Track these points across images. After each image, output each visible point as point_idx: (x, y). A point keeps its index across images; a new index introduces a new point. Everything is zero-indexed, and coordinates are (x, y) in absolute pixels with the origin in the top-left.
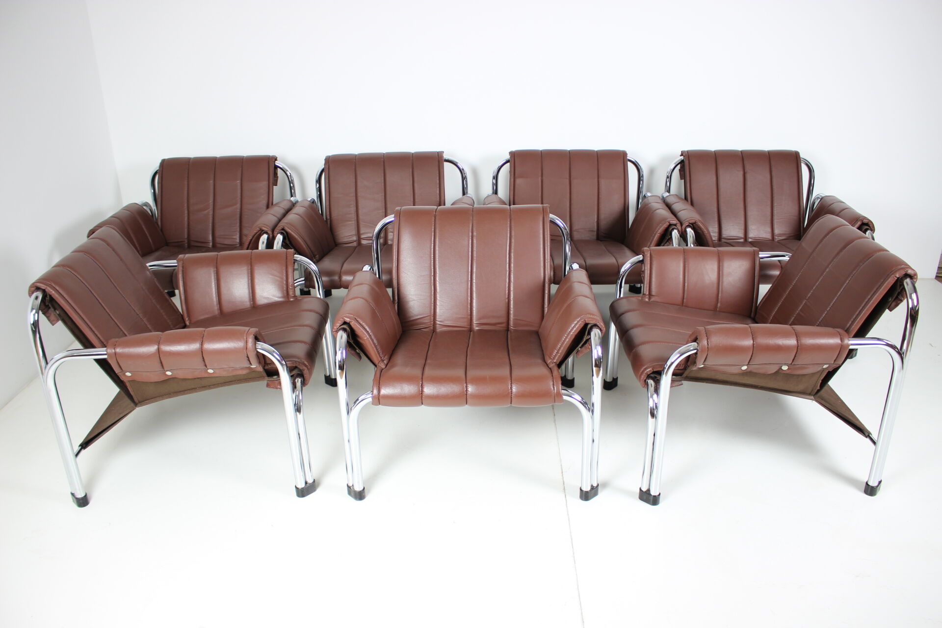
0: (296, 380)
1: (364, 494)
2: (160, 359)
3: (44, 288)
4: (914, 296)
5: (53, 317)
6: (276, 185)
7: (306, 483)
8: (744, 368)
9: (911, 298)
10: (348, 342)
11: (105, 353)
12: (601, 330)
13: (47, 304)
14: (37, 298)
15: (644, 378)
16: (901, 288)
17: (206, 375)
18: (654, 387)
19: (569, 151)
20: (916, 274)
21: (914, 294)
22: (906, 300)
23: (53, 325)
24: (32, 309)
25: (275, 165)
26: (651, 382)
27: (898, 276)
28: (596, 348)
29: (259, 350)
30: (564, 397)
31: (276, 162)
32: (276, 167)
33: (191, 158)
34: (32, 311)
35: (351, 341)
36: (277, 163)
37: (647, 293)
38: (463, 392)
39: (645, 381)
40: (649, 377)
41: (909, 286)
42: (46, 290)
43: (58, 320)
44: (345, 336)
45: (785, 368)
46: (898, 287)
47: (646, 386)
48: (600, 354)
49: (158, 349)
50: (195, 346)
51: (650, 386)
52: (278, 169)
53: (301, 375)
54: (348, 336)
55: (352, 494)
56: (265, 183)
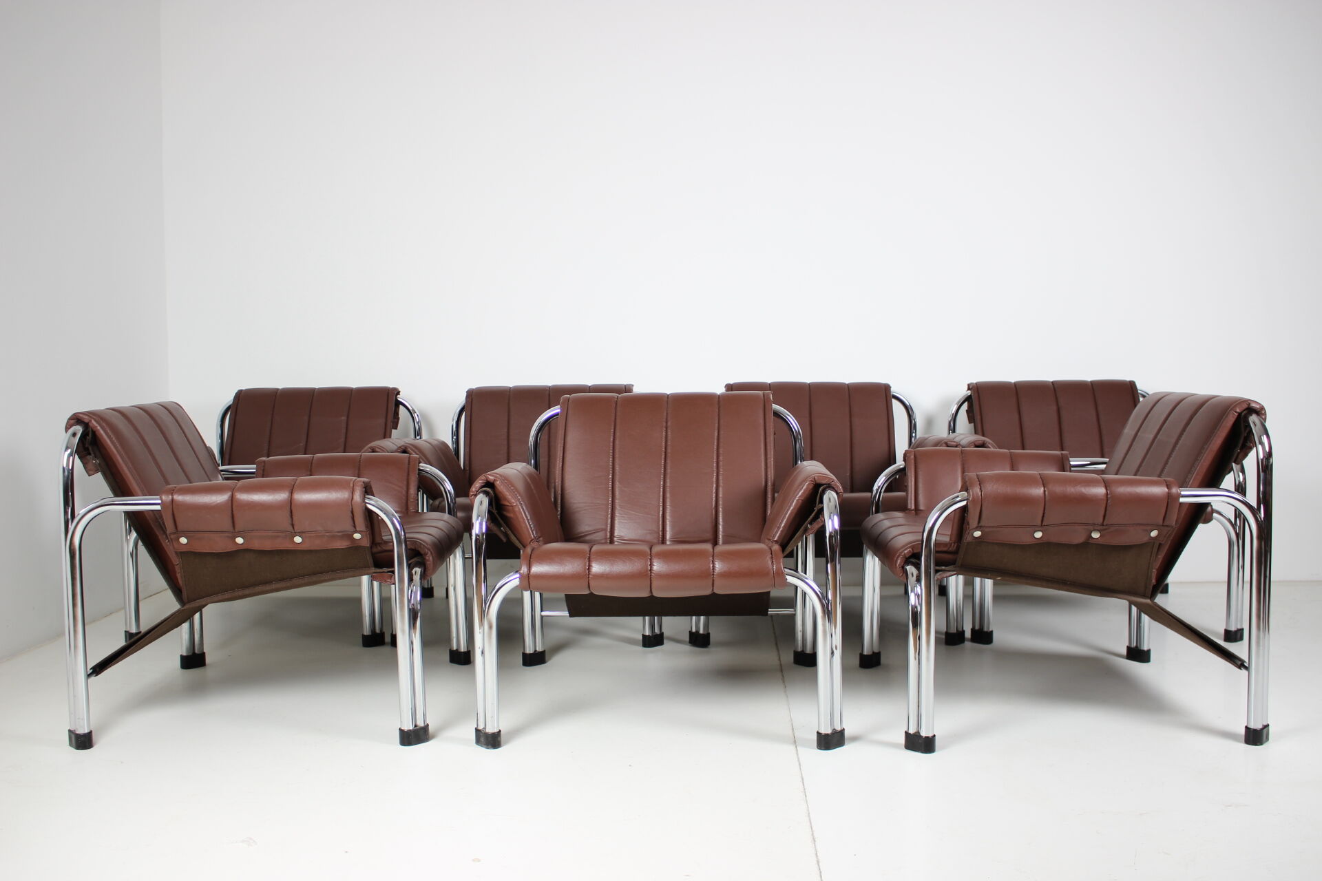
0: (413, 571)
1: (499, 739)
2: (232, 511)
3: (86, 421)
4: (1265, 439)
5: (90, 466)
6: (396, 429)
7: (416, 726)
8: (1038, 535)
9: (1262, 443)
10: (489, 512)
11: (160, 502)
12: (837, 493)
13: (87, 446)
14: (74, 435)
15: (900, 563)
16: (1247, 431)
17: (290, 547)
18: (917, 577)
19: (809, 384)
20: (1263, 408)
21: (1265, 436)
22: (1255, 448)
23: (89, 476)
24: (67, 448)
25: (396, 400)
26: (910, 569)
27: (1238, 410)
28: (830, 518)
29: (369, 506)
30: (787, 577)
31: (398, 396)
32: (398, 403)
33: (278, 389)
34: (66, 450)
35: (495, 511)
36: (400, 398)
37: (913, 507)
38: (647, 571)
39: (903, 567)
40: (907, 561)
41: (1257, 427)
42: (90, 424)
43: (96, 472)
44: (486, 501)
45: (1096, 535)
46: (1243, 429)
47: (904, 575)
48: (837, 527)
49: (232, 497)
50: (281, 496)
51: (910, 576)
52: (401, 407)
53: (422, 564)
54: (490, 504)
55: (482, 739)
56: (381, 421)
